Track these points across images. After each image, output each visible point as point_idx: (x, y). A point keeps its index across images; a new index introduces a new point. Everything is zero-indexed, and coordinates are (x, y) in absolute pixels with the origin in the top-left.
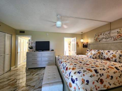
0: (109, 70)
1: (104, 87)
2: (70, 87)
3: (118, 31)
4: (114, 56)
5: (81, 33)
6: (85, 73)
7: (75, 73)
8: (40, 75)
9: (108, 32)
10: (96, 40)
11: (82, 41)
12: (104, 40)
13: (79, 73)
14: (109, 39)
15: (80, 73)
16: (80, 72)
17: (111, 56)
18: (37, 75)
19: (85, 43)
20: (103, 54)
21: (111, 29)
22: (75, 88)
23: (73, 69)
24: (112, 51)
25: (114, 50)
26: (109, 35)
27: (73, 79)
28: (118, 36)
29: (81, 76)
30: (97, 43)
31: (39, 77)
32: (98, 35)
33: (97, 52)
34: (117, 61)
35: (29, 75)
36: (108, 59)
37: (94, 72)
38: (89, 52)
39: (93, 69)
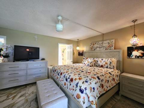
0: (106, 76)
1: (104, 91)
2: (78, 98)
3: (108, 42)
4: (106, 63)
5: (77, 40)
6: (91, 81)
7: (83, 83)
8: (27, 95)
9: (102, 42)
10: (92, 48)
11: (78, 48)
12: (98, 49)
13: (86, 82)
14: (102, 49)
15: (88, 82)
16: (87, 80)
17: (104, 63)
18: (21, 97)
19: (81, 51)
20: (97, 62)
21: (104, 40)
22: (84, 98)
23: (80, 79)
24: (105, 59)
25: (106, 58)
26: (102, 45)
27: (82, 89)
28: (108, 46)
29: (89, 85)
30: (92, 51)
31: (27, 98)
32: (93, 44)
33: (93, 60)
34: (108, 67)
35: (6, 100)
36: (102, 66)
37: (97, 78)
38: (85, 60)
39: (96, 76)
